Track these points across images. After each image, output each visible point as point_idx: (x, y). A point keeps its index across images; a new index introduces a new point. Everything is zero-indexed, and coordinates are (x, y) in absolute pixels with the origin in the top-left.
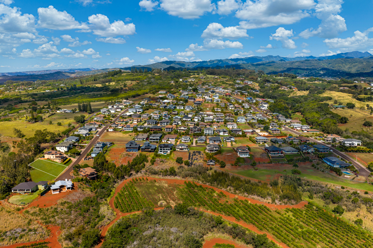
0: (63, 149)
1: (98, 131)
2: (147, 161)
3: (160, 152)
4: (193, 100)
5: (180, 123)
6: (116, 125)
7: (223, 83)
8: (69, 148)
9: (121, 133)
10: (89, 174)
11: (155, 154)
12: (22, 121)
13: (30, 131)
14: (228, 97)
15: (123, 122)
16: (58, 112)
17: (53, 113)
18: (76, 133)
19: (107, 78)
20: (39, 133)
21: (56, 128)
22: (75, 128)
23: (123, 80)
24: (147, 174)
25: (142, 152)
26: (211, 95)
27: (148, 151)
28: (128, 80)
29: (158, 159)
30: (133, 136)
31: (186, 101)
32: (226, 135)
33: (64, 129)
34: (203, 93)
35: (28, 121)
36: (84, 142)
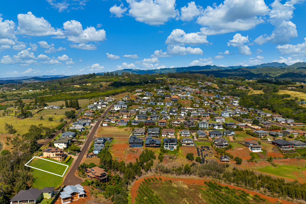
0: (62, 146)
1: (92, 126)
2: (154, 158)
3: (166, 147)
4: (169, 98)
5: (169, 117)
6: (109, 119)
7: (187, 84)
8: (68, 145)
9: (116, 128)
10: (100, 175)
11: (161, 150)
12: (11, 116)
13: (21, 127)
14: (198, 95)
15: (113, 117)
16: (45, 108)
17: (41, 109)
18: (71, 128)
19: (83, 80)
20: (33, 129)
21: (48, 124)
22: (67, 123)
23: (98, 82)
24: (158, 173)
25: (147, 148)
26: (183, 93)
27: (153, 147)
28: (102, 82)
29: (167, 155)
30: (129, 130)
31: (164, 98)
32: (221, 128)
33: (56, 124)
34: (174, 91)
35: (17, 116)
36: (81, 137)
